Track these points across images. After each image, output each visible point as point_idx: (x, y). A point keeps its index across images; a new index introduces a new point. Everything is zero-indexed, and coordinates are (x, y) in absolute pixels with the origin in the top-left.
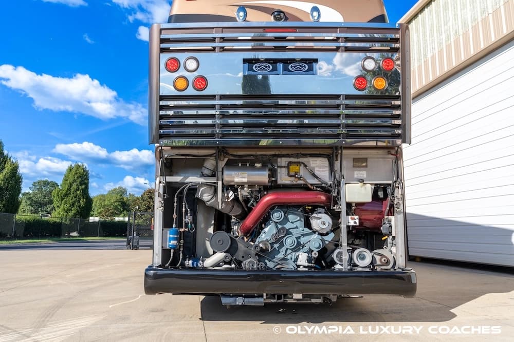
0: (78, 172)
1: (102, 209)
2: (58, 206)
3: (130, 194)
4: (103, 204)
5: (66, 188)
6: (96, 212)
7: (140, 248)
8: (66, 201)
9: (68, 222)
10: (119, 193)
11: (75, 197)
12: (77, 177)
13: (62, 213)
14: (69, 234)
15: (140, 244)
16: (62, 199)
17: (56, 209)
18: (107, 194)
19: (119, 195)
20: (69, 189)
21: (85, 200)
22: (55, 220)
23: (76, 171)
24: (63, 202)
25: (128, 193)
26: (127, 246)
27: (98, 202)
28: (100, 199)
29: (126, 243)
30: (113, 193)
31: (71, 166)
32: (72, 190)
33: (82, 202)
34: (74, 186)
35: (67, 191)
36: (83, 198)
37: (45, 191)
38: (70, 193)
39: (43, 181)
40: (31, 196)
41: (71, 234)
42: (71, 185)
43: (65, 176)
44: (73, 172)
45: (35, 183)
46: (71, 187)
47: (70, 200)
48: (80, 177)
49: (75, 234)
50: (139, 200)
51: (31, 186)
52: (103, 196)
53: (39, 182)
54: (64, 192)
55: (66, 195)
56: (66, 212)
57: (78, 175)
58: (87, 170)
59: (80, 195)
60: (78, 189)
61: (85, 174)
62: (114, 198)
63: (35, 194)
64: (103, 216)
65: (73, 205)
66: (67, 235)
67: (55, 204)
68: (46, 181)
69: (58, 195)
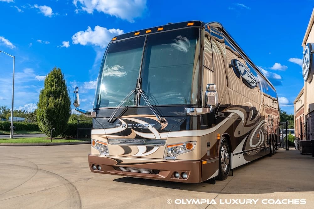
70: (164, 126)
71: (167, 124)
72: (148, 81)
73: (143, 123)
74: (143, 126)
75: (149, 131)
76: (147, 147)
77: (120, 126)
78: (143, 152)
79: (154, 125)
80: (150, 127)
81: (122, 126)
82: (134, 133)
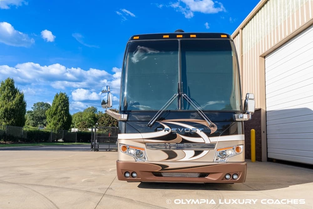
0: (62, 98)
1: (80, 123)
2: (49, 122)
3: (99, 112)
4: (80, 119)
5: (54, 109)
6: (76, 125)
7: (99, 150)
8: (55, 118)
9: (56, 132)
10: (92, 111)
11: (61, 115)
12: (62, 102)
13: (52, 126)
14: (57, 140)
15: (100, 148)
16: (52, 117)
17: (49, 123)
18: (84, 112)
19: (92, 112)
20: (56, 110)
21: (67, 117)
22: (48, 131)
23: (61, 97)
24: (53, 119)
25: (98, 111)
26: (91, 149)
27: (77, 118)
28: (78, 116)
29: (90, 147)
30: (88, 111)
31: (57, 94)
32: (58, 111)
33: (65, 119)
34: (60, 107)
35: (55, 111)
36: (66, 116)
37: (42, 110)
38: (57, 113)
39: (41, 103)
40: (33, 113)
41: (59, 141)
42: (57, 107)
43: (54, 101)
44: (59, 98)
45: (35, 104)
46: (57, 108)
47: (57, 117)
48: (63, 102)
49: (61, 140)
50: (103, 117)
51: (33, 106)
52: (81, 113)
53: (38, 104)
54: (53, 112)
55: (55, 114)
56: (55, 125)
57: (62, 100)
58: (68, 96)
59: (64, 114)
60: (62, 110)
61: (66, 100)
62: (88, 115)
63: (35, 112)
64: (81, 127)
65: (59, 120)
66: (56, 141)
67: (48, 120)
68: (43, 103)
69: (49, 114)
70: (214, 130)
71: (216, 129)
72: (188, 86)
73: (190, 127)
74: (191, 130)
75: (197, 136)
76: (195, 151)
77: (162, 130)
78: (191, 157)
79: (203, 129)
80: (199, 132)
81: (165, 130)
82: (180, 137)
